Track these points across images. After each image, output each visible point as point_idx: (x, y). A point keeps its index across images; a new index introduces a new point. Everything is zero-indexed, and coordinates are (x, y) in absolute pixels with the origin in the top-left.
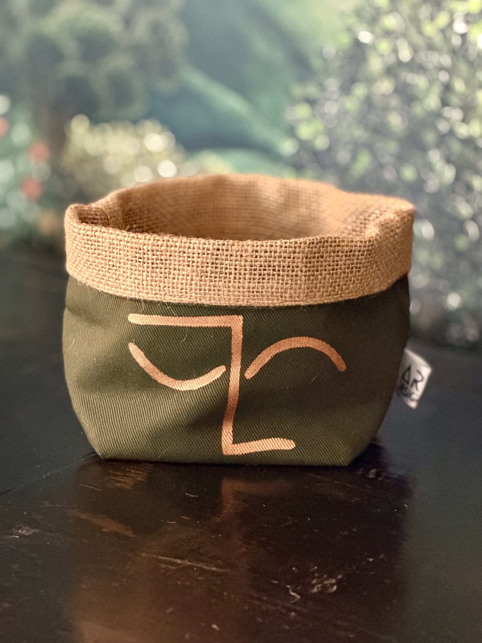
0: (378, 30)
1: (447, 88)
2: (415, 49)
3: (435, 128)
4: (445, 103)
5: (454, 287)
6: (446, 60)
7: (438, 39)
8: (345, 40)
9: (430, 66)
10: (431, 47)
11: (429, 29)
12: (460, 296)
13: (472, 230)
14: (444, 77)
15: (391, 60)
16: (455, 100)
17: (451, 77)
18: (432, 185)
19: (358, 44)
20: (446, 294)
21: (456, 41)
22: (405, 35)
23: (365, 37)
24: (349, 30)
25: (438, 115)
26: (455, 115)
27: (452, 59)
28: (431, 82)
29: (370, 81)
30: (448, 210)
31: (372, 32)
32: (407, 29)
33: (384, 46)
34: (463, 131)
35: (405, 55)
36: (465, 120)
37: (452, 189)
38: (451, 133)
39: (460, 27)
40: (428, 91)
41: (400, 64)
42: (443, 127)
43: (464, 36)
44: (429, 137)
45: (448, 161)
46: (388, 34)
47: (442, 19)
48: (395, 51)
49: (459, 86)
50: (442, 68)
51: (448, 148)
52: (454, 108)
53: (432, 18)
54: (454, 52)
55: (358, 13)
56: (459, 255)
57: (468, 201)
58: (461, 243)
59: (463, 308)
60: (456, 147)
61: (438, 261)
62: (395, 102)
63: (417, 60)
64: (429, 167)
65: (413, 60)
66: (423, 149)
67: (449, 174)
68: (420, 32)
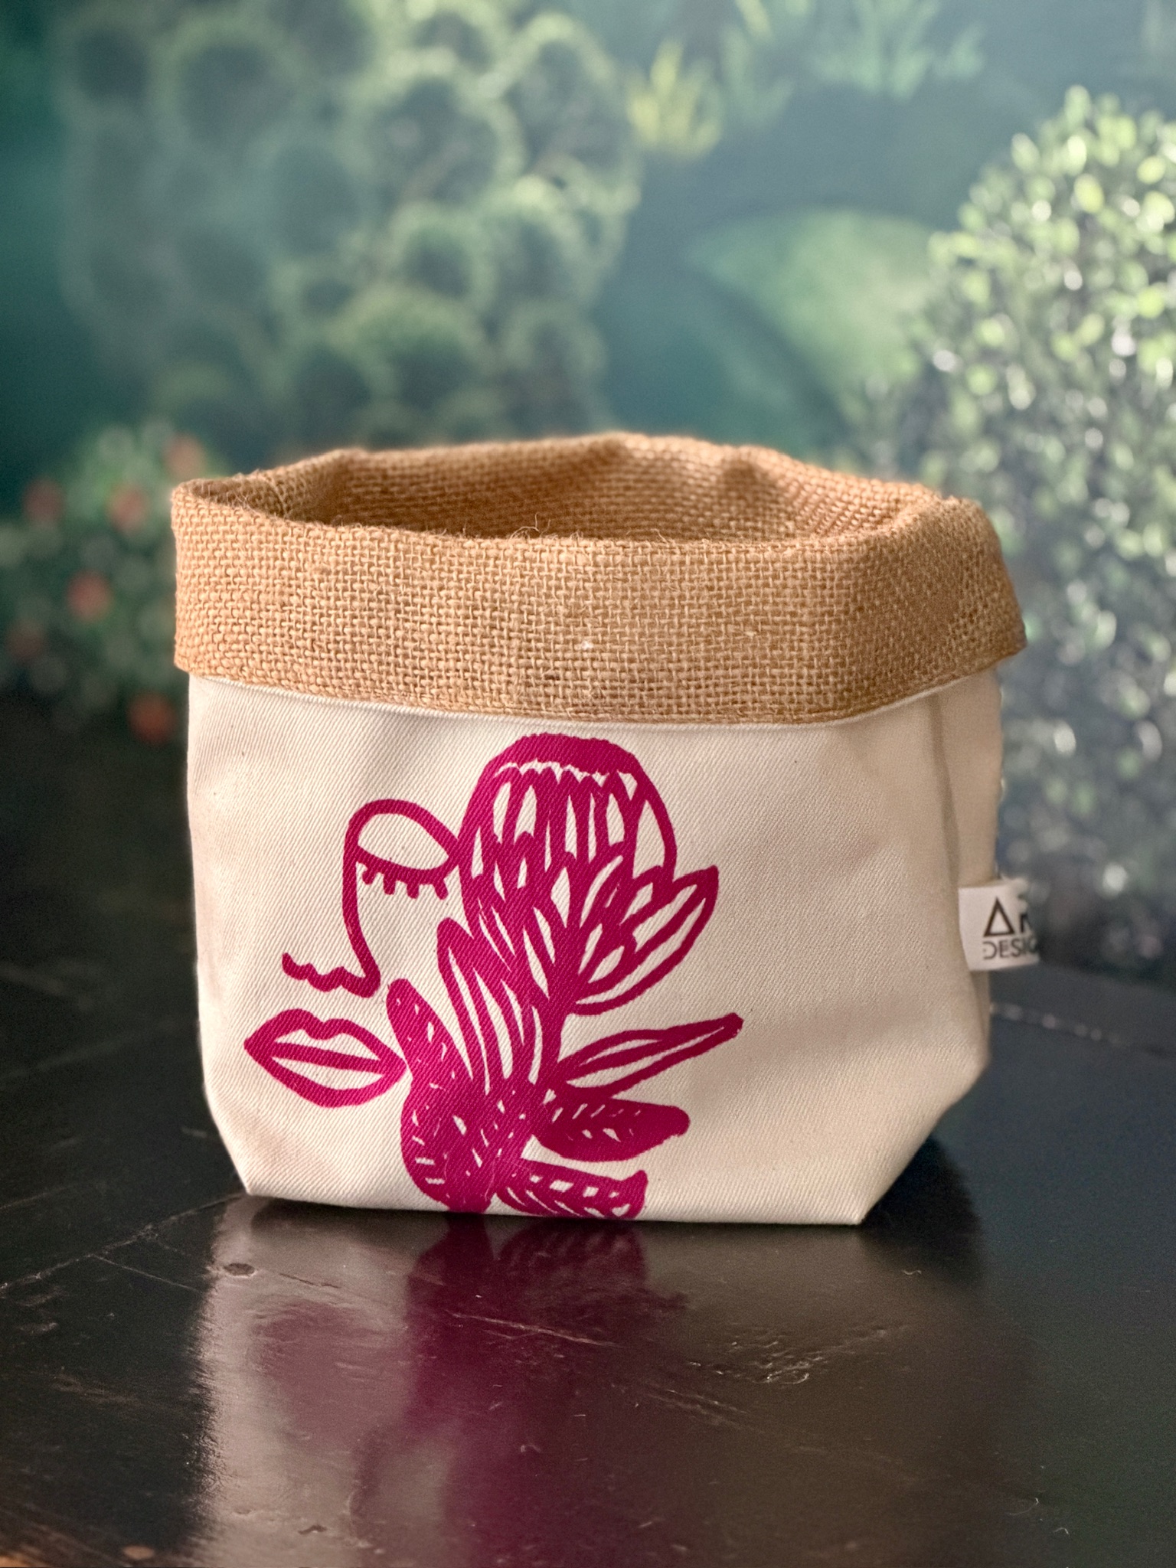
0: (969, 347)
1: (1101, 461)
2: (1039, 387)
3: (1078, 539)
4: (1096, 491)
5: (1115, 855)
6: (1098, 407)
7: (1082, 366)
8: (907, 366)
9: (1068, 417)
10: (1069, 382)
11: (1066, 347)
12: (1127, 869)
13: (1149, 738)
14: (1093, 439)
15: (995, 404)
16: (1115, 485)
17: (1107, 440)
18: (1072, 652)
19: (930, 374)
20: (1102, 868)
21: (1117, 370)
22: (1020, 358)
23: (945, 360)
24: (916, 347)
25: (1082, 515)
26: (1118, 514)
27: (1109, 405)
28: (1070, 450)
29: (955, 446)
30: (1105, 698)
31: (957, 352)
32: (1022, 346)
33: (981, 380)
34: (1129, 545)
35: (1021, 395)
36: (1134, 524)
37: (1110, 657)
38: (1108, 548)
39: (1123, 344)
40: (1064, 466)
41: (1011, 413)
42: (1093, 537)
43: (1131, 361)
44: (1068, 557)
45: (1103, 604)
46: (988, 355)
47: (1091, 329)
48: (1002, 387)
49: (1122, 457)
50: (1090, 423)
51: (1103, 579)
52: (1114, 501)
53: (1072, 326)
54: (1112, 392)
55: (932, 314)
56: (1125, 788)
57: (1141, 684)
58: (1129, 765)
59: (1132, 894)
60: (1118, 577)
61: (1085, 800)
62: (1001, 487)
63: (1044, 406)
64: (1067, 616)
65: (1034, 404)
66: (1056, 580)
67: (1105, 628)
68: (1050, 354)
